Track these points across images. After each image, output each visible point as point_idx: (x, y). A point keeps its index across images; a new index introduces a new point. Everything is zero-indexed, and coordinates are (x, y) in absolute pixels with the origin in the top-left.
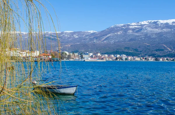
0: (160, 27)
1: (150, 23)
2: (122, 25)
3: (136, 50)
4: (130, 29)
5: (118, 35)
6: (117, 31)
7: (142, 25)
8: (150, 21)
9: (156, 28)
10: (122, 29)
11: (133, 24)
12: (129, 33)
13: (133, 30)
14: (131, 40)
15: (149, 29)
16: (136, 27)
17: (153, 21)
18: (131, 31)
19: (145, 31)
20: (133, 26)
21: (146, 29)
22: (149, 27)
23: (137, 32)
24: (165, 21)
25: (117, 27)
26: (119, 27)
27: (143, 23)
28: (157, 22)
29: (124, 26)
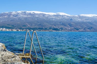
0: (27, 14)
1: (22, 12)
2: (8, 12)
3: (13, 26)
4: (12, 15)
5: (5, 17)
6: (5, 15)
7: (18, 13)
8: (22, 11)
9: (25, 15)
10: (7, 15)
11: (14, 12)
12: (11, 17)
13: (13, 15)
14: (12, 20)
15: (21, 15)
16: (15, 14)
17: (24, 11)
18: (12, 16)
19: (19, 16)
20: (13, 13)
21: (20, 15)
22: (22, 14)
23: (15, 16)
24: (29, 12)
25: (5, 13)
26: (6, 13)
27: (19, 12)
28: (26, 12)
29: (9, 13)
